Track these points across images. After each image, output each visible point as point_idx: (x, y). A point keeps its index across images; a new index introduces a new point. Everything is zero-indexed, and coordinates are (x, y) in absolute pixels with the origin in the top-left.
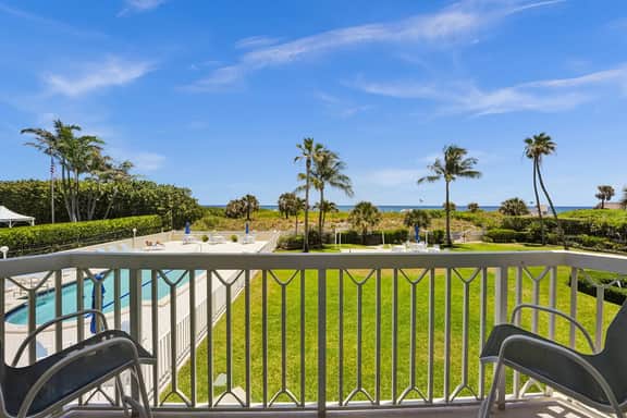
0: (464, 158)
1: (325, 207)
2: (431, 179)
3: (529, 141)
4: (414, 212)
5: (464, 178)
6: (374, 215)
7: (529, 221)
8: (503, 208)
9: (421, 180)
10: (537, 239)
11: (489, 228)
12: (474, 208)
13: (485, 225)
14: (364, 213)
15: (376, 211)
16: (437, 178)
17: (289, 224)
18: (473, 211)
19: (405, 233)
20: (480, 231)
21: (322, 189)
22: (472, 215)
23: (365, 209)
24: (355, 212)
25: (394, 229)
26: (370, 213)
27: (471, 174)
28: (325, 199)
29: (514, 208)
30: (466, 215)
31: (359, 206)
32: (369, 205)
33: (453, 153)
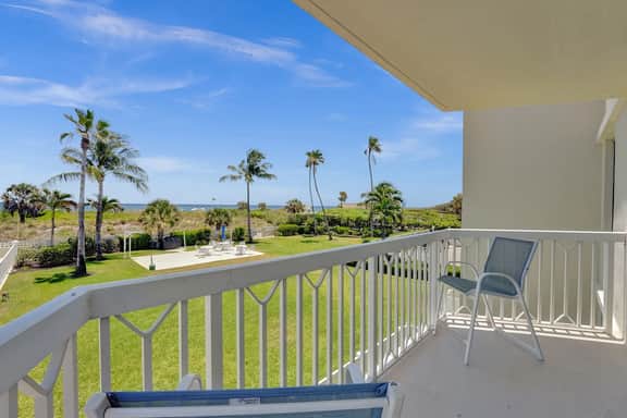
0: (263, 161)
1: (104, 205)
2: (234, 178)
3: (309, 154)
4: (215, 211)
5: (262, 180)
6: (172, 214)
7: (305, 218)
8: (287, 207)
9: (223, 178)
10: (312, 231)
11: (278, 224)
12: (263, 206)
13: (275, 222)
14: (161, 213)
15: (175, 210)
16: (240, 177)
17: (29, 230)
18: (262, 210)
19: (208, 232)
20: (271, 228)
21: (101, 182)
22: (263, 213)
23: (161, 208)
24: (148, 211)
25: (194, 230)
26: (168, 213)
27: (268, 176)
28: (104, 195)
29: (294, 207)
30: (258, 214)
31: (154, 204)
32: (166, 204)
33: (255, 156)
